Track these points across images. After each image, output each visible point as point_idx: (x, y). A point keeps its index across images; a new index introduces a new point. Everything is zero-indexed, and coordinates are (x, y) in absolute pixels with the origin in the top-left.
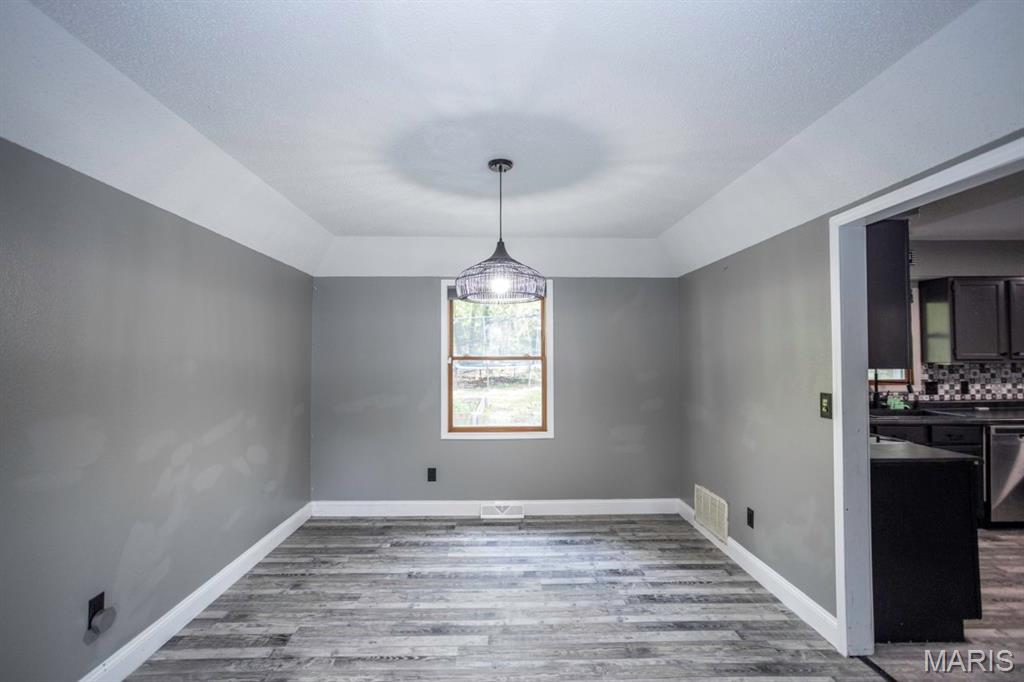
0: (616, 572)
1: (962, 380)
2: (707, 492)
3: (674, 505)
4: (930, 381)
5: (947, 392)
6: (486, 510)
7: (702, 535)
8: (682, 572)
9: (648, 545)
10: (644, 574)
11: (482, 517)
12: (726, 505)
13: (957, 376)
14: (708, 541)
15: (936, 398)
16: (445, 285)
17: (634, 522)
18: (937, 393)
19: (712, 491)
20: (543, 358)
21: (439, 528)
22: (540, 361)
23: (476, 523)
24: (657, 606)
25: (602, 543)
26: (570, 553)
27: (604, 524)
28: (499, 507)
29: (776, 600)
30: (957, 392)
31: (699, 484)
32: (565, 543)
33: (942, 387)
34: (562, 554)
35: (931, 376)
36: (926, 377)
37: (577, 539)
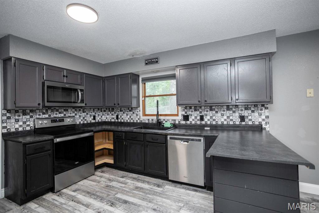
1: (200, 114)
4: (185, 115)
5: (193, 120)
13: (198, 112)
15: (188, 122)
18: (188, 120)
30: (198, 120)
33: (191, 118)
35: (186, 113)
36: (184, 113)
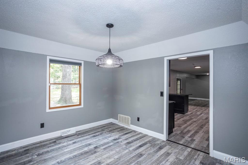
0: (115, 140)
2: (123, 116)
3: (111, 120)
6: (63, 133)
7: (121, 126)
8: (127, 135)
9: (114, 131)
10: (121, 138)
11: (62, 135)
12: (130, 118)
14: (123, 127)
16: (48, 58)
17: (105, 127)
19: (124, 115)
20: (80, 84)
21: (50, 143)
22: (79, 85)
23: (61, 138)
24: (132, 144)
25: (104, 134)
26: (100, 138)
27: (99, 128)
28: (67, 131)
29: (147, 135)
31: (120, 114)
32: (94, 136)
34: (98, 139)
37: (97, 134)
